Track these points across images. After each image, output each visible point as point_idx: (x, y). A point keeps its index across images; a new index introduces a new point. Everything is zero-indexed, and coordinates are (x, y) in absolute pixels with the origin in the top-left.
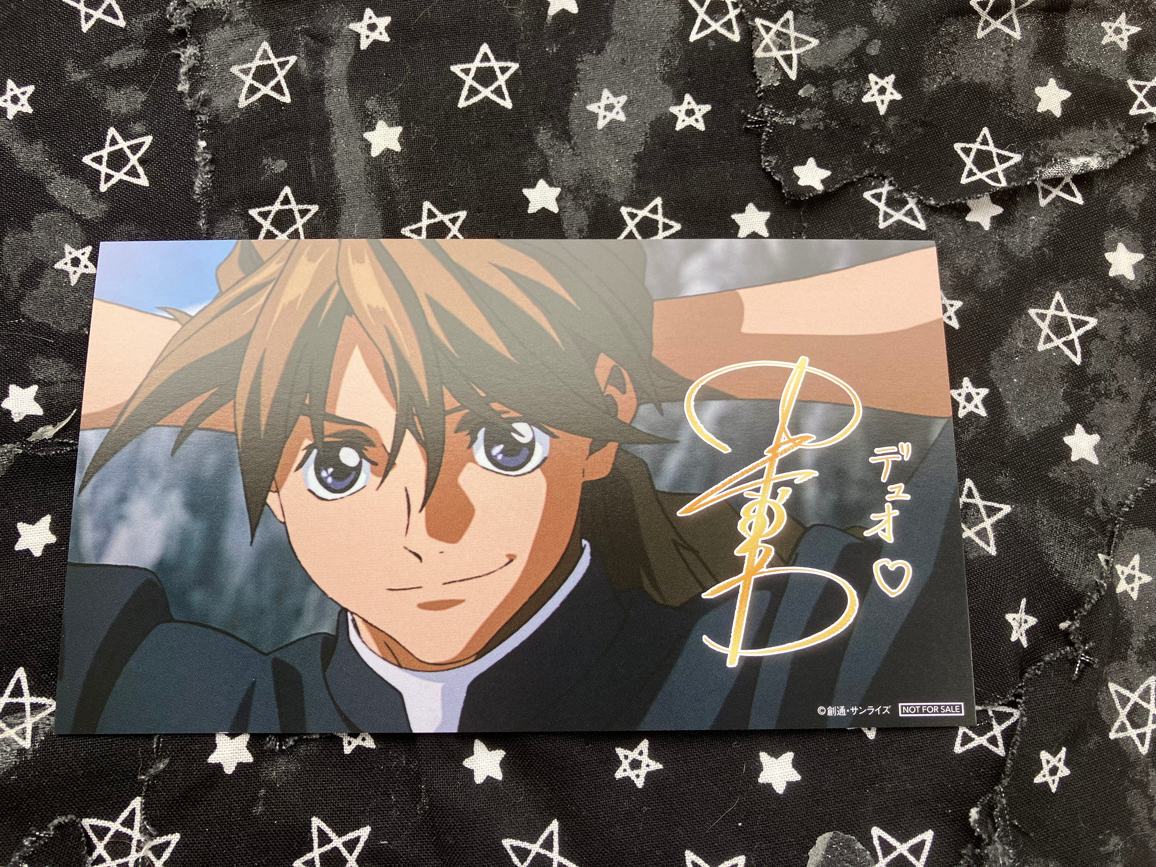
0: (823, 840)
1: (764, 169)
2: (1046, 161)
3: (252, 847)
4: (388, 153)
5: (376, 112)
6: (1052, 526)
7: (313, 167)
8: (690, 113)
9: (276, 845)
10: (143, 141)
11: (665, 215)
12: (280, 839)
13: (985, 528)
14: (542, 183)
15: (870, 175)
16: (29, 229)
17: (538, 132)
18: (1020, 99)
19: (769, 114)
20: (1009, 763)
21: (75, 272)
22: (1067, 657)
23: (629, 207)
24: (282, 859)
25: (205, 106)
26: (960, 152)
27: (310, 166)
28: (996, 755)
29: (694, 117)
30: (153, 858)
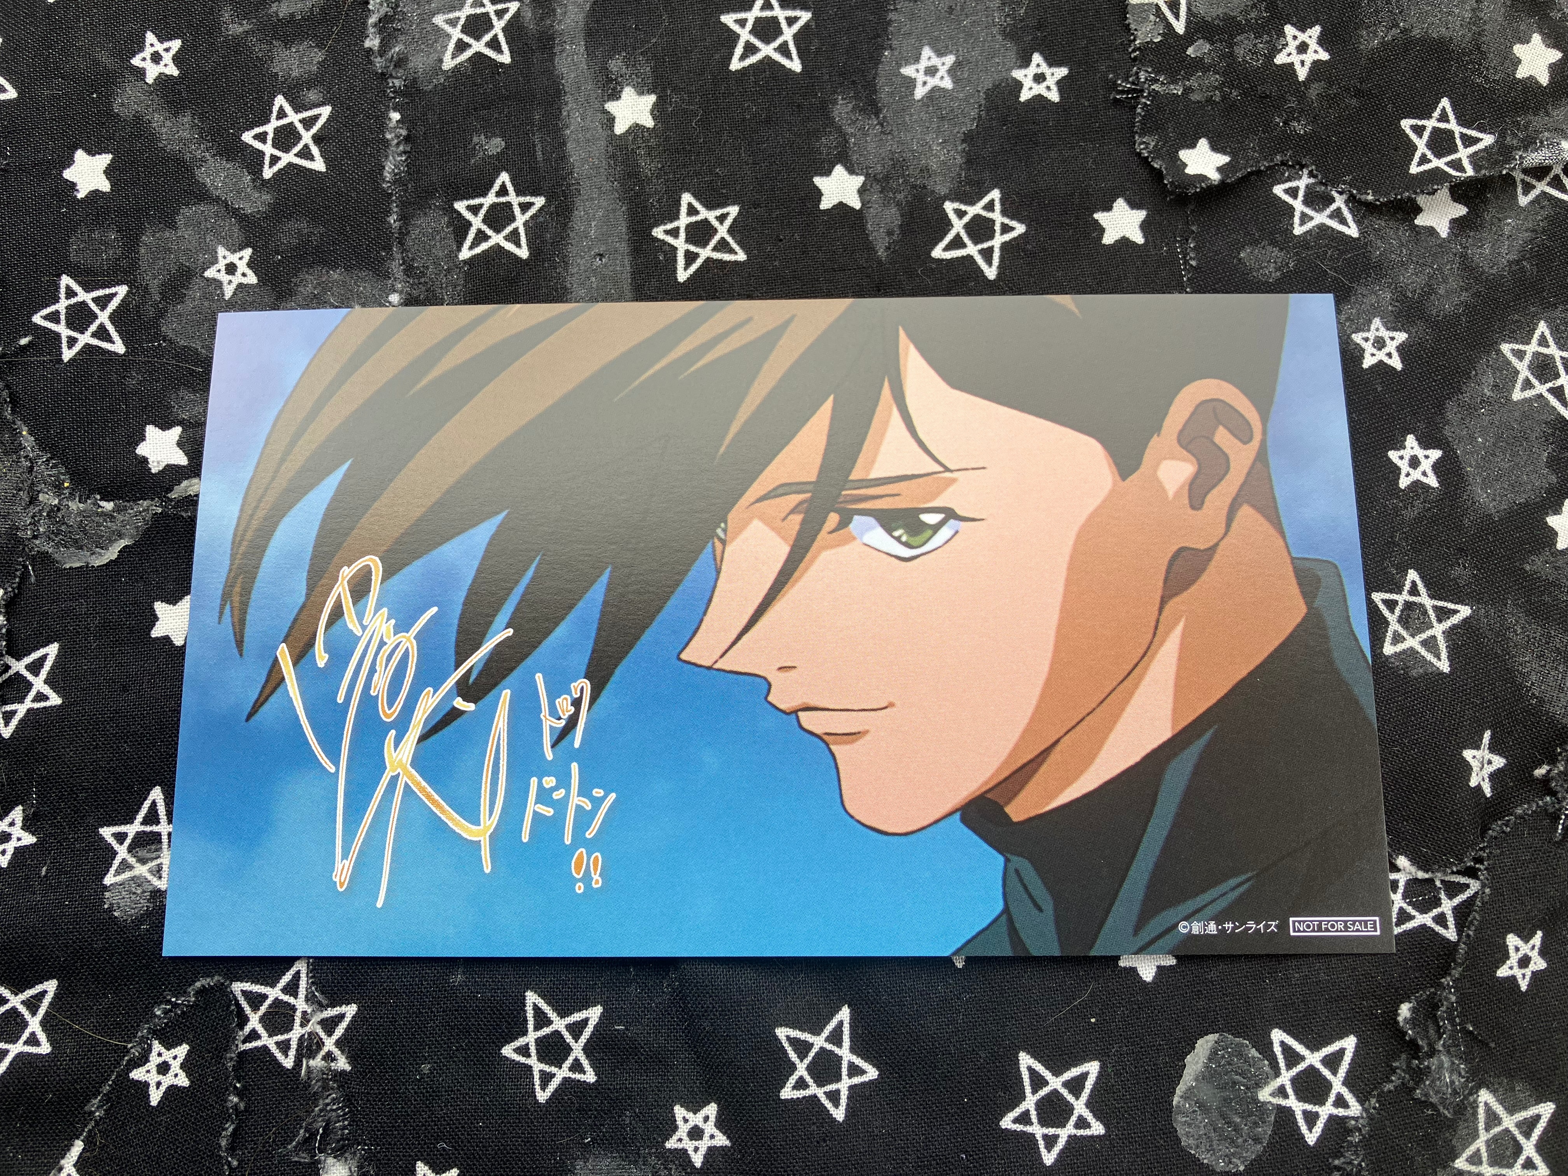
0: (1205, 1045)
1: (1139, 154)
2: (1529, 143)
3: (449, 1025)
4: (636, 129)
5: (621, 76)
6: (1528, 636)
7: (539, 147)
8: (1039, 78)
9: (479, 1025)
10: (319, 112)
11: (1004, 213)
12: (485, 1018)
13: (1435, 636)
14: (839, 170)
15: (1283, 163)
16: (173, 226)
17: (835, 102)
18: (1493, 60)
19: (1146, 79)
20: (1462, 948)
21: (230, 282)
22: (1546, 810)
23: (957, 201)
24: (487, 1042)
25: (400, 66)
26: (1409, 131)
27: (534, 146)
28: (1444, 939)
29: (1045, 84)
30: (322, 1035)
